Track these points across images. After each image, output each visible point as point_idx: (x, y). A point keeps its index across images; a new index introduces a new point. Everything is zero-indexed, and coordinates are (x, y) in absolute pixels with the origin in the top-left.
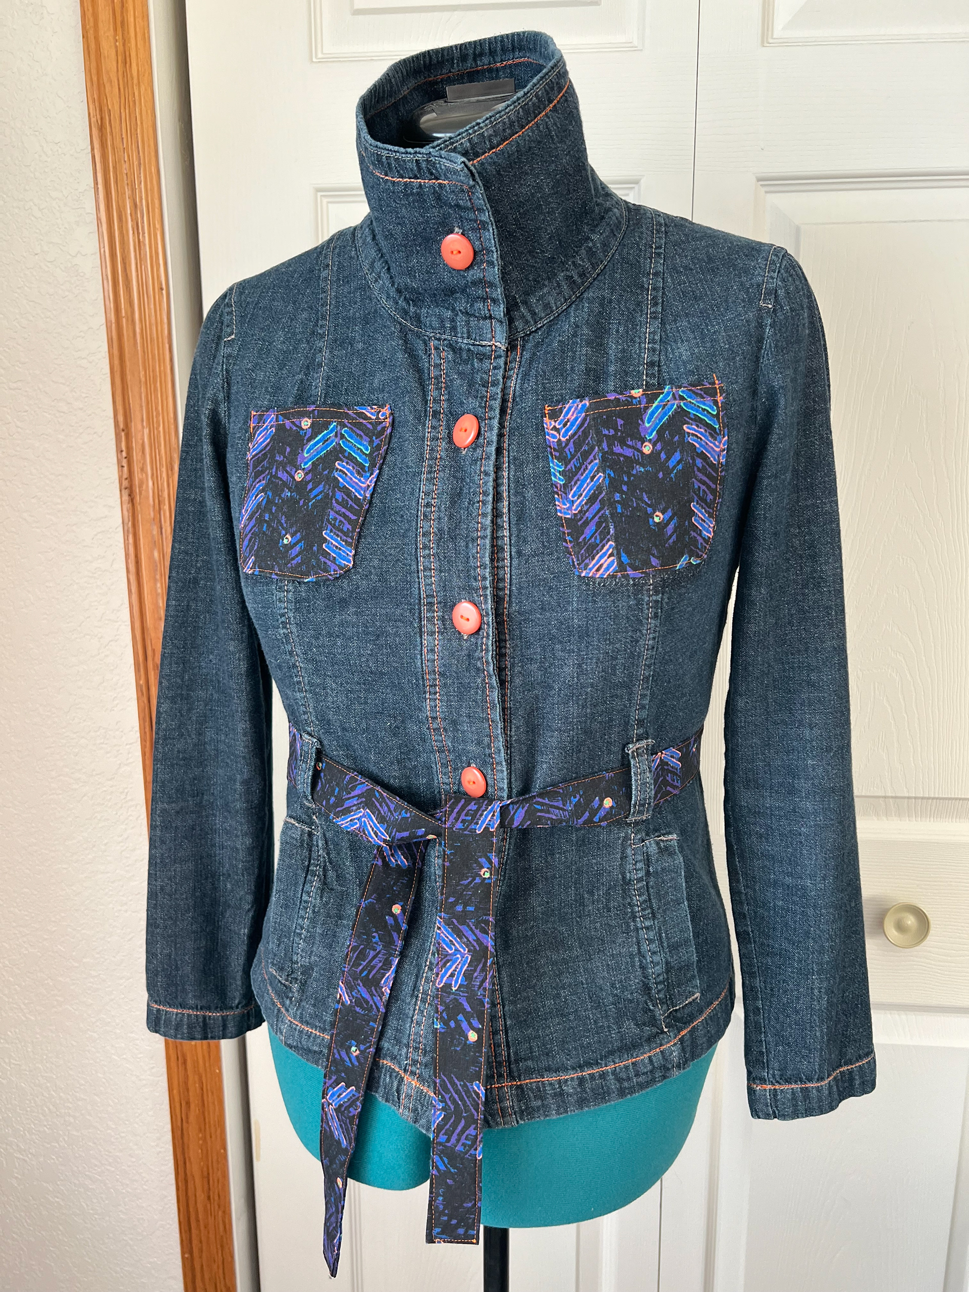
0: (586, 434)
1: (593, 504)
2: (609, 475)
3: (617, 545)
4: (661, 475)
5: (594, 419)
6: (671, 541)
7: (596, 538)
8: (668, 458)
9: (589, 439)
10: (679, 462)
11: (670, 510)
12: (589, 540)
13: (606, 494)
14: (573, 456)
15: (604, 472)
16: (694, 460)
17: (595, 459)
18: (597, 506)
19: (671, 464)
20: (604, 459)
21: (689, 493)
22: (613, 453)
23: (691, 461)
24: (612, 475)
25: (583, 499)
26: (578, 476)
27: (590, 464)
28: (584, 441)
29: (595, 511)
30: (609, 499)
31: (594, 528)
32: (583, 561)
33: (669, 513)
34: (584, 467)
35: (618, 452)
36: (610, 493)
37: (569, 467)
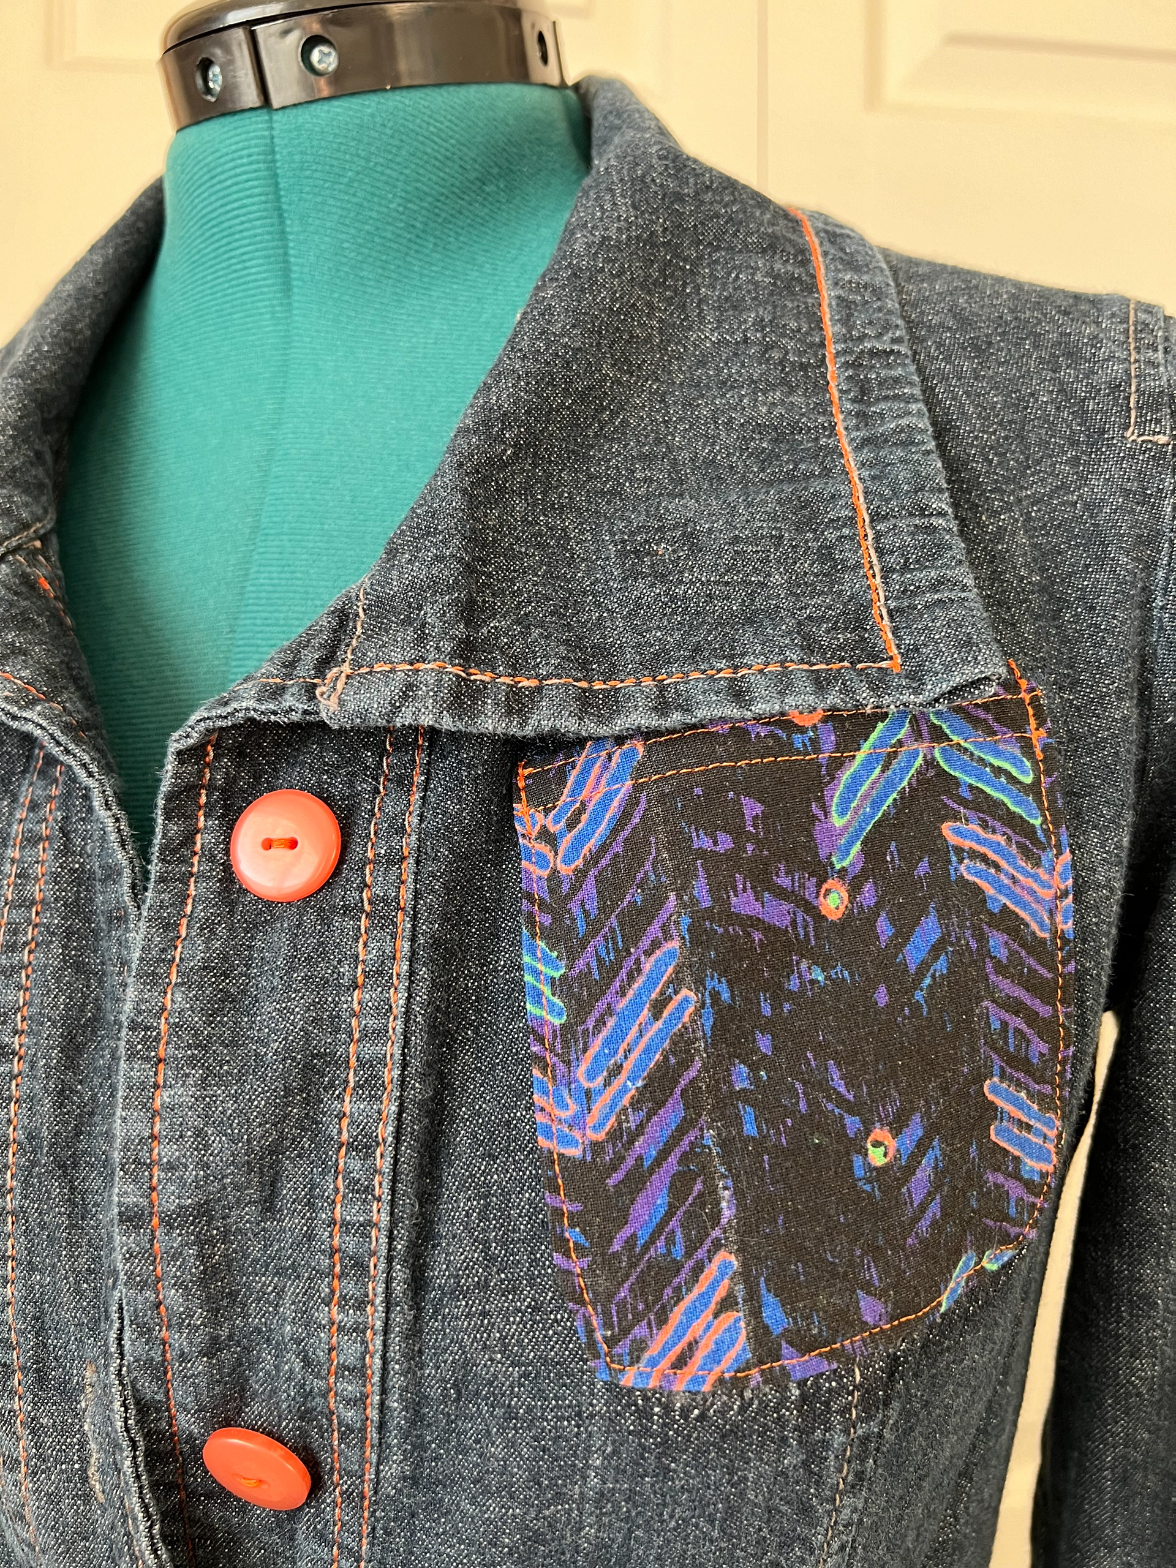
0: (636, 849)
1: (661, 1104)
2: (715, 996)
3: (745, 1264)
4: (882, 996)
5: (662, 798)
6: (924, 1224)
7: (670, 1241)
8: (903, 934)
9: (648, 866)
10: (937, 949)
11: (917, 1118)
12: (646, 1248)
13: (705, 1068)
14: (593, 928)
15: (699, 983)
16: (982, 939)
17: (668, 937)
18: (672, 1113)
19: (914, 954)
20: (698, 938)
21: (974, 1050)
22: (731, 917)
23: (974, 945)
24: (726, 996)
25: (629, 1085)
26: (609, 997)
27: (648, 953)
28: (631, 872)
29: (667, 1133)
30: (714, 1089)
31: (662, 1200)
32: (625, 1331)
33: (916, 1129)
34: (629, 963)
35: (746, 911)
36: (718, 1066)
37: (581, 963)
